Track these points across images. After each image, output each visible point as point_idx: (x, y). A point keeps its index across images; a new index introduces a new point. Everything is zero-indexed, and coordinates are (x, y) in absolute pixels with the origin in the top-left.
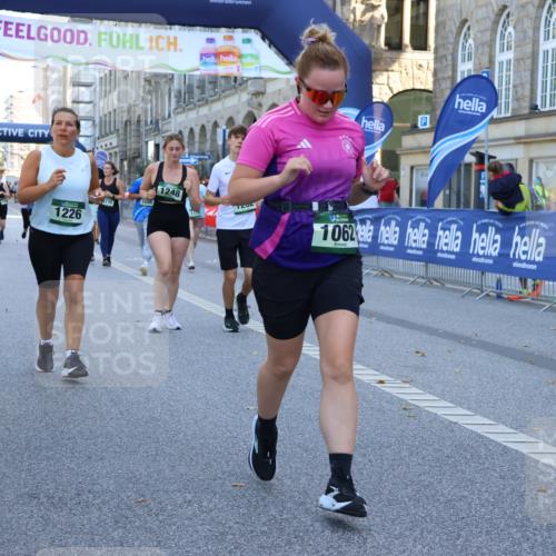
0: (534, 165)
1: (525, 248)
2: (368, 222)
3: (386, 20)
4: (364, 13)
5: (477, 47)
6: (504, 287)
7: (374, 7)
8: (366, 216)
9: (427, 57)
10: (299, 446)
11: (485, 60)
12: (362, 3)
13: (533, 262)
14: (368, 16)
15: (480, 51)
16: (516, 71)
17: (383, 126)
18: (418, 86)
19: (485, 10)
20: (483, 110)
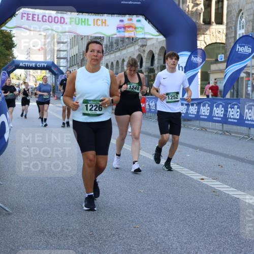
2: (195, 105)
3: (203, 10)
4: (193, 8)
5: (246, 22)
7: (198, 5)
8: (194, 102)
9: (222, 28)
10: (164, 209)
11: (250, 28)
12: (192, 3)
14: (195, 8)
15: (248, 24)
17: (201, 60)
18: (218, 41)
19: (250, 4)
20: (250, 52)
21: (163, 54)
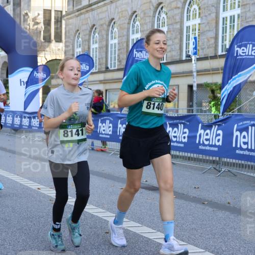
0: (108, 92)
1: (104, 129)
3: (43, 29)
5: (83, 41)
6: (95, 145)
7: (38, 23)
8: (35, 115)
9: (61, 45)
10: (2, 219)
11: (86, 47)
13: (108, 135)
15: (84, 43)
16: (100, 52)
17: (45, 75)
18: (58, 58)
19: (86, 26)
20: (88, 69)
21: (6, 69)
